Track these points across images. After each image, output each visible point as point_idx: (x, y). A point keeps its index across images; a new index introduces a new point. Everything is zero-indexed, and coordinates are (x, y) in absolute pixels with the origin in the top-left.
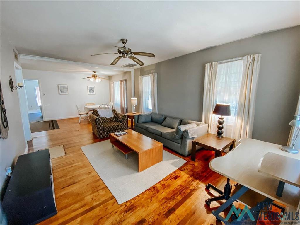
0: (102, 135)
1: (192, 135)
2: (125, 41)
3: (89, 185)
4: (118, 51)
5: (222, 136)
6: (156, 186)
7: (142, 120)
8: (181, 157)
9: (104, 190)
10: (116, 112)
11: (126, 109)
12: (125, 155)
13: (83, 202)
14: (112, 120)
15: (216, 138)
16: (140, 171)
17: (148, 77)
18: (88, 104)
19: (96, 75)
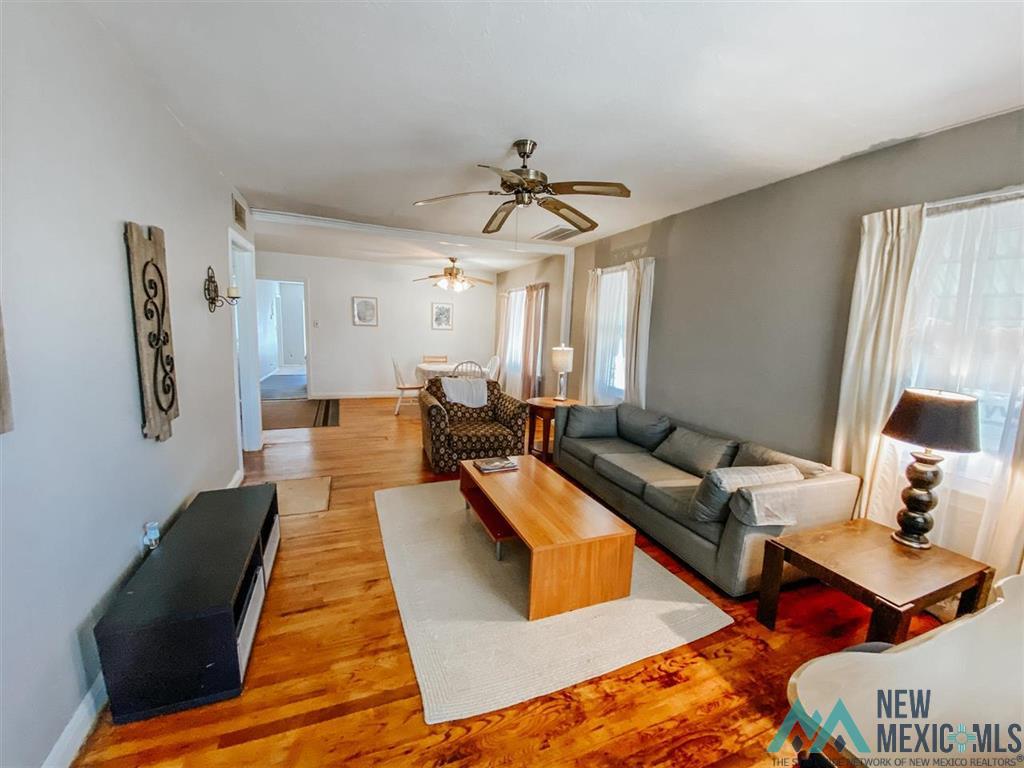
0: (446, 462)
1: (769, 514)
2: (528, 148)
3: (358, 625)
4: (502, 185)
5: (926, 542)
6: (579, 695)
7: (579, 427)
8: (714, 595)
9: (394, 656)
10: (499, 390)
11: (540, 383)
12: (495, 544)
13: (324, 679)
14: (483, 415)
15: (893, 545)
16: (531, 618)
17: (620, 273)
18: (429, 357)
19: (458, 269)
